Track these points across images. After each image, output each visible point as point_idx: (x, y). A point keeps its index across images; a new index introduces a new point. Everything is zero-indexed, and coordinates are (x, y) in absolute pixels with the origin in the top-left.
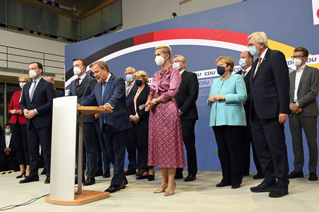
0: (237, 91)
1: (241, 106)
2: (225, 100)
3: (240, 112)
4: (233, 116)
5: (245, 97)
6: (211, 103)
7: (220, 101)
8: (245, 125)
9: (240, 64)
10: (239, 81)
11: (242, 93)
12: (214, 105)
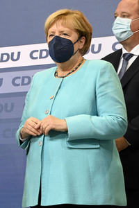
0: (100, 107)
1: (110, 150)
2: (66, 132)
3: (109, 165)
4: (90, 179)
5: (121, 124)
6: (28, 139)
7: (54, 133)
8: (124, 202)
9: (115, 32)
10: (106, 78)
11: (113, 114)
12: (36, 146)
